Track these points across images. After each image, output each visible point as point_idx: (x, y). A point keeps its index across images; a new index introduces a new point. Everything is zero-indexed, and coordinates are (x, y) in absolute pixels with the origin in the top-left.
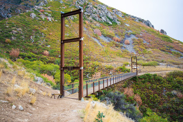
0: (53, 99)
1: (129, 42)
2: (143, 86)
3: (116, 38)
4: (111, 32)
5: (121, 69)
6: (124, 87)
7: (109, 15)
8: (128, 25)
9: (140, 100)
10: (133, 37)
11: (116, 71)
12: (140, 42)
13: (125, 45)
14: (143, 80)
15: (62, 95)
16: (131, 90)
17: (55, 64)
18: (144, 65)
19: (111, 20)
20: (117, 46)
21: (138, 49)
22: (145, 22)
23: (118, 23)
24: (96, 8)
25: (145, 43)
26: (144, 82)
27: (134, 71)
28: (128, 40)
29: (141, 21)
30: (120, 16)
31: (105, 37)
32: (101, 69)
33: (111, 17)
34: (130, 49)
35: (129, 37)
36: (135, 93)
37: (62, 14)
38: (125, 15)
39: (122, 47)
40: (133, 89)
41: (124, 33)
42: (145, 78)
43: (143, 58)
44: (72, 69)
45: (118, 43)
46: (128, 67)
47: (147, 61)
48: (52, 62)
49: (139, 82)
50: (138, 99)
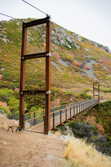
0: (10, 133)
1: (89, 67)
2: (105, 113)
3: (76, 62)
4: (70, 55)
5: (82, 95)
6: (86, 116)
7: (68, 39)
8: (88, 50)
9: (102, 129)
10: (93, 62)
11: (77, 98)
12: (100, 68)
13: (84, 71)
14: (106, 107)
15: (21, 127)
16: (93, 118)
17: (9, 88)
18: (105, 92)
19: (70, 44)
20: (77, 71)
21: (99, 75)
22: (104, 48)
23: (77, 47)
24: (55, 31)
25: (105, 68)
26: (106, 110)
27: (96, 98)
28: (89, 65)
29: (100, 46)
30: (80, 40)
31: (64, 60)
32: (60, 95)
33: (70, 41)
34: (90, 74)
35: (89, 61)
36: (97, 122)
37: (24, 24)
38: (84, 40)
39: (81, 72)
40: (95, 118)
41: (84, 58)
42: (107, 106)
43: (104, 84)
44: (35, 94)
45: (77, 68)
46: (89, 94)
47: (108, 87)
48: (6, 87)
49: (101, 109)
50: (101, 128)
